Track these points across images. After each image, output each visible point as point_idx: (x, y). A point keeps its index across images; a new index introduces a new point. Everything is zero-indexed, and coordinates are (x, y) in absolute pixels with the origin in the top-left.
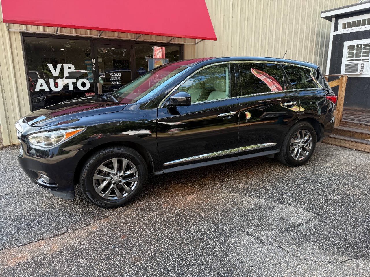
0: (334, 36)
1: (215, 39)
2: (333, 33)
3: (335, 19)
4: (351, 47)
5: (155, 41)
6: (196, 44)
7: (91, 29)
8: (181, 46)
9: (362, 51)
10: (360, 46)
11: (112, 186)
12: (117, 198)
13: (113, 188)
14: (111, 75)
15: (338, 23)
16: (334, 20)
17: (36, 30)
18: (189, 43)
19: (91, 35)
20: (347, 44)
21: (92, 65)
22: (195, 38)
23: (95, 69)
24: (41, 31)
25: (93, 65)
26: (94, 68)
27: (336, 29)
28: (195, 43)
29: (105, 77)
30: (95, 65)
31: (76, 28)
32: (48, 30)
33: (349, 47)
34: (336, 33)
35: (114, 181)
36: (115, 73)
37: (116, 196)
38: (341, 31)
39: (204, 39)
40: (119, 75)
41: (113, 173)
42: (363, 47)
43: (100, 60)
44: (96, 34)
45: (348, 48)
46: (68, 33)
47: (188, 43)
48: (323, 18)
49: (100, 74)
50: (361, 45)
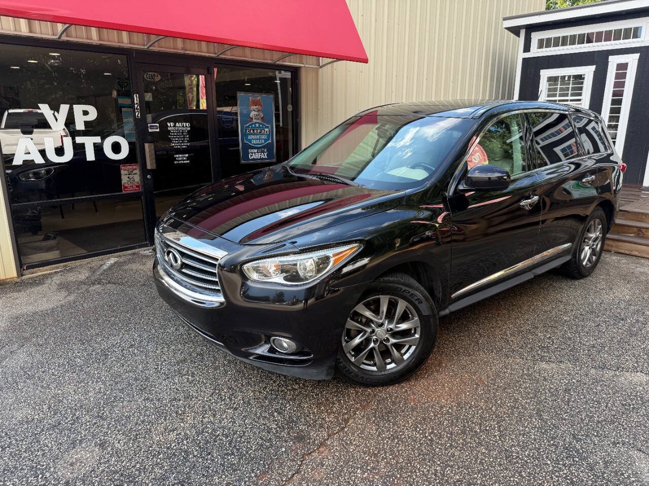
0: (524, 60)
1: (365, 61)
2: (522, 55)
3: (526, 31)
4: (552, 80)
5: (250, 60)
6: (321, 67)
7: (131, 29)
8: (295, 71)
9: (571, 86)
10: (566, 78)
11: (372, 345)
12: (374, 369)
13: (373, 348)
14: (170, 126)
15: (531, 38)
16: (523, 33)
17: (12, 28)
18: (308, 66)
19: (130, 44)
20: (545, 74)
21: (132, 106)
22: (318, 55)
23: (139, 115)
24: (22, 31)
25: (136, 106)
26: (137, 114)
27: (527, 49)
28: (319, 65)
29: (158, 130)
30: (138, 108)
31: (101, 26)
32: (38, 30)
33: (550, 79)
34: (527, 55)
35: (376, 336)
36: (177, 123)
37: (375, 365)
38: (536, 52)
39: (339, 58)
40: (186, 126)
41: (376, 322)
42: (571, 79)
43: (149, 97)
44: (139, 42)
45: (548, 81)
46: (83, 38)
47: (306, 64)
48: (506, 28)
49: (149, 125)
50: (569, 77)
